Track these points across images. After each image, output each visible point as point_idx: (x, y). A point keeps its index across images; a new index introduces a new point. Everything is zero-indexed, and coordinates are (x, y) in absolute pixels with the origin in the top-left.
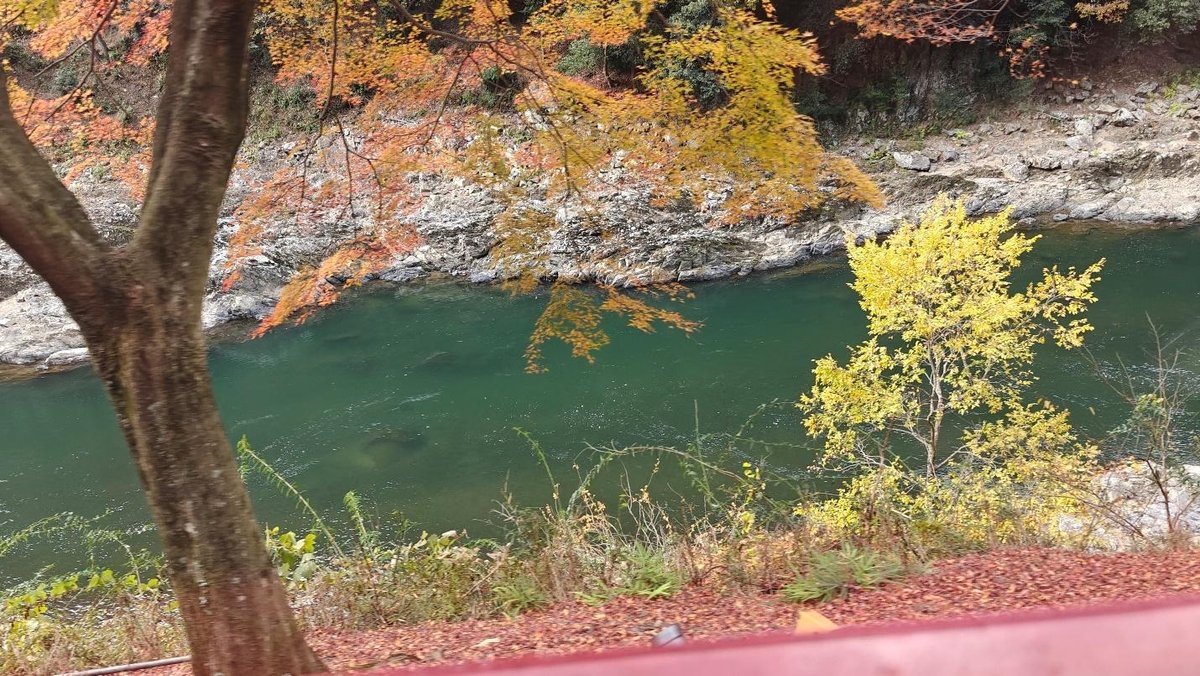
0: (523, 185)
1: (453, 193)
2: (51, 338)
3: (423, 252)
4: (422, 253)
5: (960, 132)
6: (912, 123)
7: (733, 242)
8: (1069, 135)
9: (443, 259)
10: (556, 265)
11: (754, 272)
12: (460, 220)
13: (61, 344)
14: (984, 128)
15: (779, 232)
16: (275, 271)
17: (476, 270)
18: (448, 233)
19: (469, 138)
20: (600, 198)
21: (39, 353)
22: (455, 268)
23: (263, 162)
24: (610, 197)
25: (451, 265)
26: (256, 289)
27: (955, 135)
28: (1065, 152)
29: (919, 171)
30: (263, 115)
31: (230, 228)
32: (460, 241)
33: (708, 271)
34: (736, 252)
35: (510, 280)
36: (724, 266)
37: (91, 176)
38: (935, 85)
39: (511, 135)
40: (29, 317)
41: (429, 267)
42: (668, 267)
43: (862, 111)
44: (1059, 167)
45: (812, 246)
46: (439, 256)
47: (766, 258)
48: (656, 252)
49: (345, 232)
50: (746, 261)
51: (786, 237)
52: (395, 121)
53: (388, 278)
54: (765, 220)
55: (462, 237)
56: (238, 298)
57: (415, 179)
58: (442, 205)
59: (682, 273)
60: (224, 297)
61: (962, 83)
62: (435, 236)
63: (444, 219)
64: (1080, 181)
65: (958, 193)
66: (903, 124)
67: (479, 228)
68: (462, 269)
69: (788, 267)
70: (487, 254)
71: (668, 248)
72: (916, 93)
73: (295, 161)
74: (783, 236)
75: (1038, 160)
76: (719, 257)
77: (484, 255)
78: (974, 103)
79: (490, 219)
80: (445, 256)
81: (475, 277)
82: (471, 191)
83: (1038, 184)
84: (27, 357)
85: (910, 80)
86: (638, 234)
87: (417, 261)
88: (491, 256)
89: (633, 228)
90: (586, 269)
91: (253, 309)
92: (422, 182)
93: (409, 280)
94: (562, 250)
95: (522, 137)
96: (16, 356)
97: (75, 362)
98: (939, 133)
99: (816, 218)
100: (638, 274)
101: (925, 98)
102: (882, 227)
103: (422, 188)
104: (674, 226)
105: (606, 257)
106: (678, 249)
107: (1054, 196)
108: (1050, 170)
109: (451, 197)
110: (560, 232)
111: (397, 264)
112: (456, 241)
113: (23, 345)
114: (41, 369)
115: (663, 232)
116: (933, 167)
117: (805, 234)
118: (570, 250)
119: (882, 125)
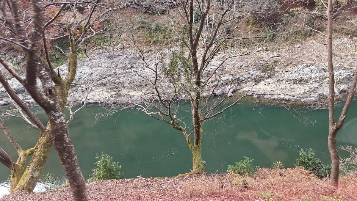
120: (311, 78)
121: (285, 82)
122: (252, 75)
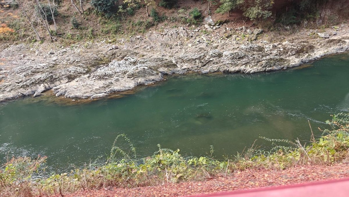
1: (189, 49)
2: (91, 91)
3: (186, 65)
5: (335, 27)
6: (320, 24)
7: (282, 59)
10: (228, 67)
11: (288, 68)
12: (196, 56)
13: (94, 93)
14: (342, 25)
15: (293, 56)
16: (150, 71)
17: (202, 70)
19: (190, 33)
21: (89, 95)
22: (196, 70)
23: (131, 41)
24: (236, 48)
25: (195, 69)
26: (144, 76)
27: (334, 28)
29: (326, 38)
30: (130, 29)
32: (197, 62)
33: (275, 68)
34: (283, 62)
35: (214, 72)
36: (279, 66)
37: (84, 47)
38: (327, 13)
39: (202, 32)
40: (83, 85)
41: (188, 70)
42: (263, 67)
43: (306, 21)
45: (303, 60)
46: (191, 66)
47: (291, 64)
48: (260, 63)
50: (286, 65)
51: (295, 57)
52: (168, 29)
53: (177, 73)
54: (288, 53)
55: (197, 61)
56: (140, 79)
57: (177, 45)
59: (267, 69)
60: (136, 79)
61: (335, 13)
62: (189, 61)
63: (191, 56)
65: (341, 44)
66: (318, 25)
67: (202, 58)
68: (198, 70)
69: (298, 66)
70: (206, 65)
71: (263, 61)
72: (322, 16)
76: (278, 64)
77: (205, 65)
78: (338, 18)
79: (204, 55)
80: (193, 66)
81: (203, 72)
82: (194, 48)
84: (86, 97)
85: (320, 12)
86: (252, 58)
87: (185, 68)
88: (207, 66)
89: (250, 56)
90: (237, 69)
91: (144, 82)
92: (179, 46)
93: (183, 73)
94: (230, 63)
95: (205, 32)
96: (83, 96)
97: (100, 98)
98: (329, 27)
99: (303, 52)
100: (255, 69)
101: (324, 17)
102: (321, 54)
104: (262, 55)
105: (244, 64)
106: (267, 61)
111: (179, 69)
112: (196, 62)
113: (84, 93)
114: (91, 100)
115: (259, 57)
116: (330, 37)
117: (301, 57)
118: (232, 63)
119: (311, 25)
120: (115, 73)
121: (92, 78)
122: (70, 71)
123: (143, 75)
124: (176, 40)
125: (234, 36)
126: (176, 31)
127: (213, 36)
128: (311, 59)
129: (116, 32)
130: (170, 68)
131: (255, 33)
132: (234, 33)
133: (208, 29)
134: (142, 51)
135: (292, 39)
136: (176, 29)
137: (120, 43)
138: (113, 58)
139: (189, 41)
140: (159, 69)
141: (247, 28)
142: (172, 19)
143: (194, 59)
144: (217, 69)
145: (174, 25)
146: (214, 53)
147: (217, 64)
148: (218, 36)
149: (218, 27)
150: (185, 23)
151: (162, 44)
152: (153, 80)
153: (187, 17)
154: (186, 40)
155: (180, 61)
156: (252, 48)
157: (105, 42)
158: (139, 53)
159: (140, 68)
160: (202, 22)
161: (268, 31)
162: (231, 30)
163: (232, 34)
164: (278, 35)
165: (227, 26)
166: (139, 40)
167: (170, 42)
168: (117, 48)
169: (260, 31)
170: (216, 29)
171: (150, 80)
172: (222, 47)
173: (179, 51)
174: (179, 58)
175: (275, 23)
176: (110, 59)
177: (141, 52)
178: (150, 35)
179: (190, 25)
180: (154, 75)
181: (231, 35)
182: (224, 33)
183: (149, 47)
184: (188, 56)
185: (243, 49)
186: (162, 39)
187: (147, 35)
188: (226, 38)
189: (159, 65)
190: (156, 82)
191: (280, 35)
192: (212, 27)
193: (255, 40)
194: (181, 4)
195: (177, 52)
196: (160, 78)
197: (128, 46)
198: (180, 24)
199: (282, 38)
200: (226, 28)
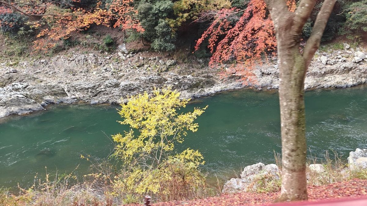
0: (114, 74)
1: (92, 77)
4: (78, 95)
8: (276, 64)
9: (84, 97)
10: (116, 99)
12: (90, 85)
16: (25, 100)
17: (93, 100)
18: (86, 89)
19: (100, 60)
20: (136, 79)
22: (87, 99)
23: (34, 65)
24: (139, 79)
25: (86, 98)
26: (19, 105)
28: (274, 69)
29: (232, 73)
31: (17, 86)
35: (102, 103)
39: (113, 59)
41: (79, 99)
44: (271, 74)
45: (195, 95)
46: (82, 96)
49: (53, 88)
51: (187, 92)
52: (78, 54)
53: (66, 102)
54: (182, 87)
55: (90, 90)
56: (13, 108)
57: (81, 72)
58: (88, 80)
60: (8, 108)
62: (82, 90)
63: (85, 85)
64: (276, 78)
67: (96, 87)
68: (89, 100)
73: (45, 65)
74: (186, 92)
75: (265, 71)
77: (96, 95)
79: (99, 85)
80: (84, 96)
81: (92, 103)
82: (97, 76)
83: (264, 78)
86: (142, 90)
87: (75, 97)
88: (98, 96)
91: (18, 111)
92: (83, 73)
93: (72, 103)
94: (118, 95)
95: (116, 60)
99: (197, 87)
103: (83, 75)
107: (268, 82)
108: (268, 74)
109: (91, 78)
110: (119, 89)
111: (69, 97)
112: (88, 91)
115: (150, 90)
116: (237, 73)
117: (193, 92)
118: (121, 95)
123: (17, 103)
124: (83, 66)
125: (146, 66)
126: (85, 57)
127: (123, 64)
128: (202, 94)
129: (20, 54)
130: (58, 96)
131: (167, 64)
132: (147, 63)
133: (121, 57)
134: (43, 76)
135: (201, 73)
136: (86, 55)
137: (21, 66)
138: (9, 82)
139: (96, 69)
140: (44, 98)
141: (160, 58)
142: (85, 44)
143: (86, 88)
144: (106, 100)
145: (85, 50)
146: (110, 84)
147: (107, 95)
148: (128, 65)
149: (132, 55)
150: (97, 49)
151: (65, 70)
152: (30, 109)
153: (100, 43)
154: (93, 67)
155: (73, 89)
156: (151, 79)
157: (5, 65)
158: (38, 78)
159: (13, 96)
160: (116, 49)
161: (182, 63)
162: (143, 59)
163: (144, 63)
164: (191, 67)
165: (142, 55)
166: (44, 64)
167: (76, 68)
168: (15, 72)
169: (173, 62)
170: (129, 57)
171: (26, 110)
172: (127, 77)
173: (80, 79)
174: (72, 86)
175: (189, 55)
176: (6, 83)
177: (41, 77)
178: (57, 59)
179: (103, 52)
180: (30, 104)
181: (143, 65)
182: (136, 62)
183: (51, 72)
184: (82, 84)
185: (142, 80)
186: (67, 65)
187: (54, 59)
188: (137, 67)
189: (46, 93)
190: (33, 112)
191: (192, 68)
192: (125, 55)
193: (166, 71)
194: (97, 29)
195: (78, 79)
196: (39, 108)
197: (30, 70)
198: (92, 50)
199: (192, 71)
200: (139, 57)
